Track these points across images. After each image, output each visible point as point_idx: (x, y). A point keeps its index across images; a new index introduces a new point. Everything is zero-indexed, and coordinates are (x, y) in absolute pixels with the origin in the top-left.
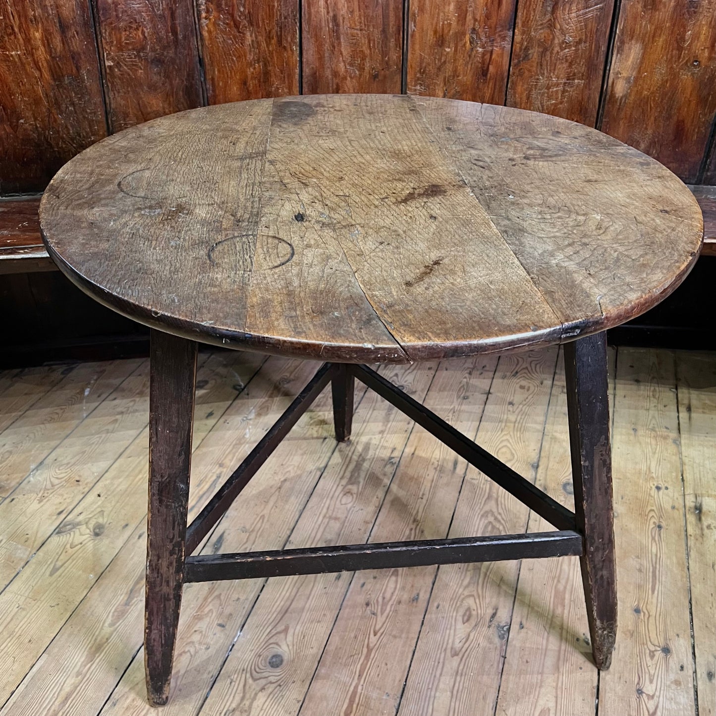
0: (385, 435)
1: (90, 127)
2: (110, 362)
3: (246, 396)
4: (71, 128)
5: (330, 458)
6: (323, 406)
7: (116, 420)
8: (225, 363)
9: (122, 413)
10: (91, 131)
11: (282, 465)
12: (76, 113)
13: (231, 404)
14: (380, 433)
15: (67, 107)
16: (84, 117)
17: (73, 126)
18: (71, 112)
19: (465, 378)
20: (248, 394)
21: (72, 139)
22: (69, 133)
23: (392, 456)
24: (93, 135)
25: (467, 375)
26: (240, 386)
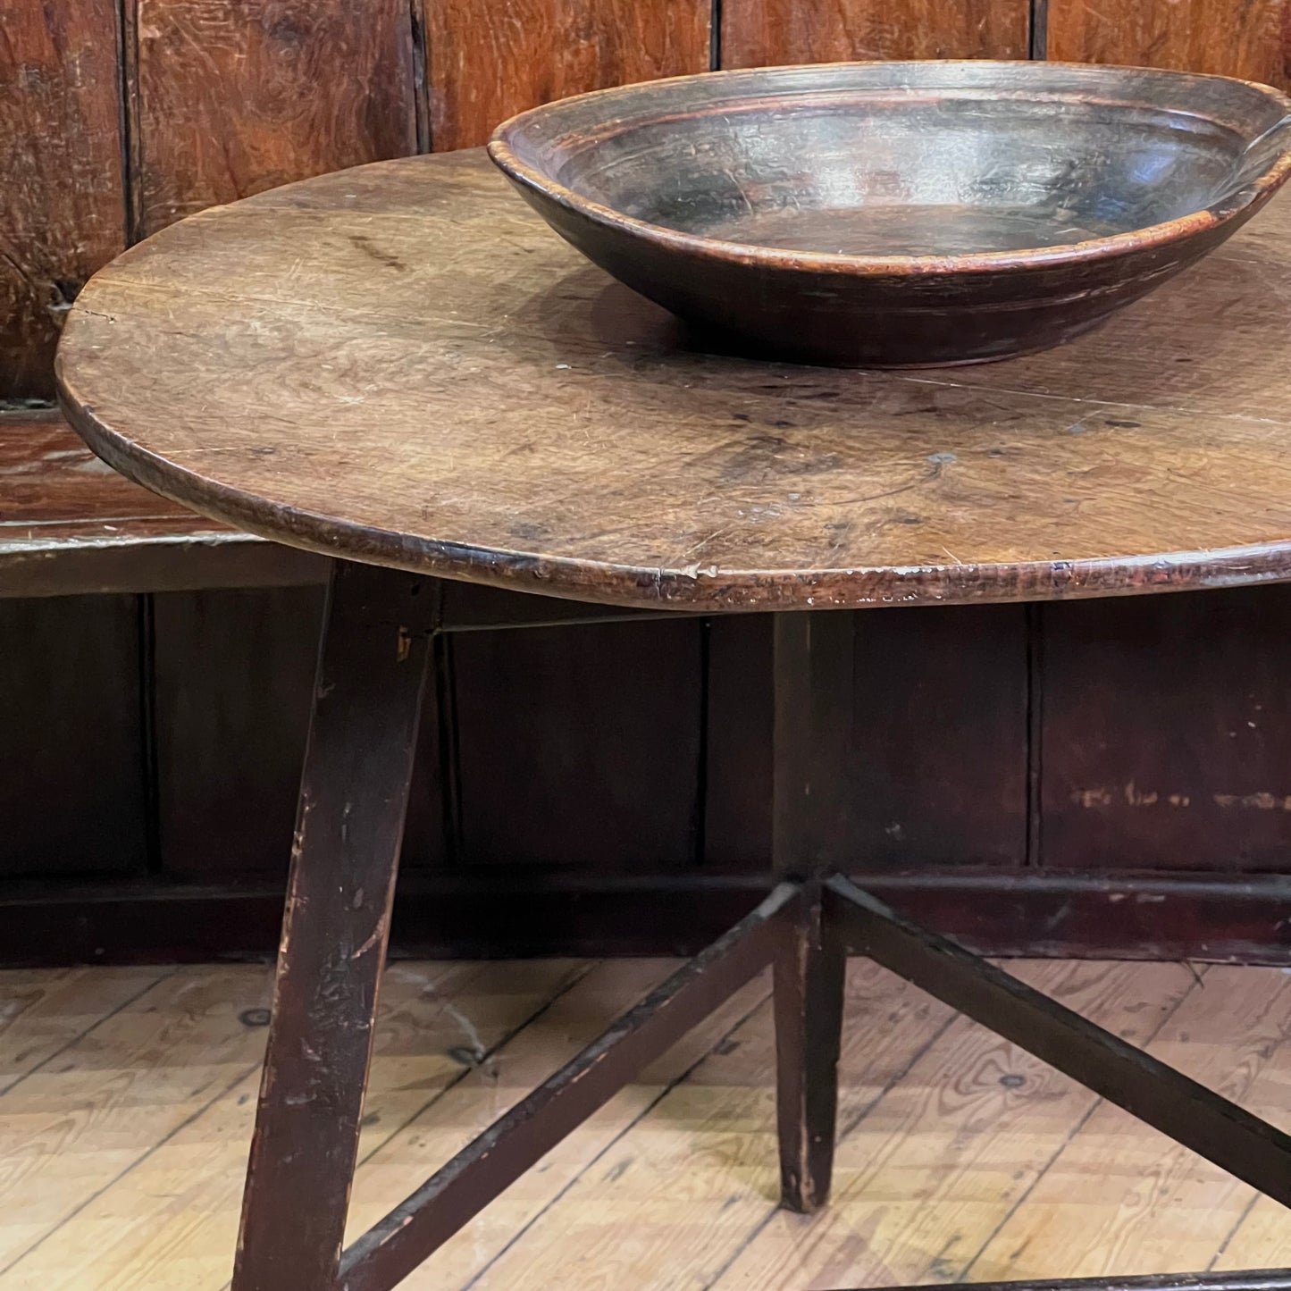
0: (932, 1203)
1: (77, 216)
2: (60, 971)
3: (491, 1080)
4: (19, 215)
5: (739, 1251)
6: (739, 1117)
7: (70, 1124)
8: (429, 988)
9: (90, 1105)
10: (79, 227)
11: (583, 1259)
12: (40, 171)
13: (437, 1098)
14: (916, 1196)
15: (15, 156)
16: (62, 185)
17: (26, 210)
18: (26, 170)
19: (1247, 1064)
20: (495, 1074)
21: (21, 249)
22: (13, 230)
23: (944, 1257)
24: (83, 237)
25: (1253, 1059)
26: (473, 1051)
